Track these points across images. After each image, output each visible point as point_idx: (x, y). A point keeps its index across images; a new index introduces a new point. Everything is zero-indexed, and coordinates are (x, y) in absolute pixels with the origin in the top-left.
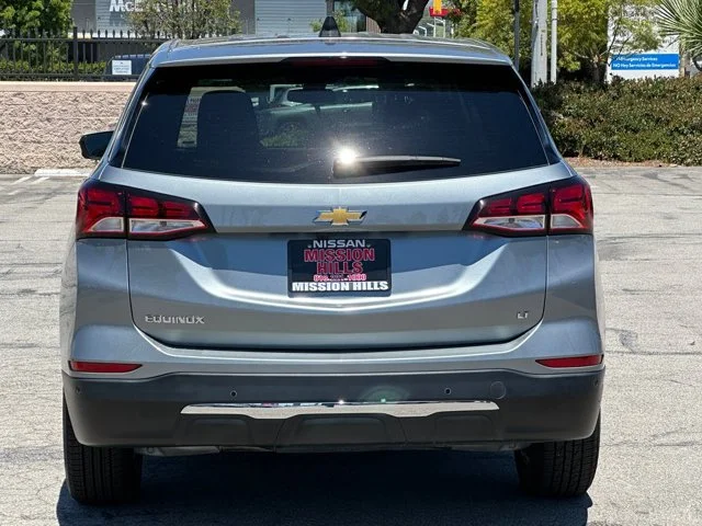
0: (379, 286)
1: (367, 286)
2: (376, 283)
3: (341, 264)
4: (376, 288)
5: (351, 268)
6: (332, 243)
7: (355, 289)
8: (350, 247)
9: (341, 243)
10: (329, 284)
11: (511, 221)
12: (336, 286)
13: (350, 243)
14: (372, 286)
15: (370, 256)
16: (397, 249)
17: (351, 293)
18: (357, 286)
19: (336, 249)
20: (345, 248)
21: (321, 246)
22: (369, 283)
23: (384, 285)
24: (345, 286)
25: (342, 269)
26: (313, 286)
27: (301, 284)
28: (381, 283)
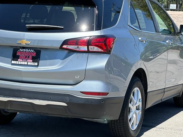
0: (35, 64)
1: (32, 64)
2: (34, 63)
3: (26, 56)
4: (34, 64)
5: (28, 58)
6: (24, 50)
7: (28, 64)
8: (29, 52)
9: (27, 50)
10: (22, 62)
11: (78, 47)
12: (23, 63)
13: (29, 50)
14: (33, 64)
15: (34, 55)
16: (43, 53)
17: (27, 65)
18: (29, 64)
19: (25, 52)
20: (28, 52)
21: (21, 51)
22: (32, 63)
23: (36, 64)
24: (26, 63)
25: (26, 58)
26: (17, 62)
27: (14, 61)
28: (36, 63)
